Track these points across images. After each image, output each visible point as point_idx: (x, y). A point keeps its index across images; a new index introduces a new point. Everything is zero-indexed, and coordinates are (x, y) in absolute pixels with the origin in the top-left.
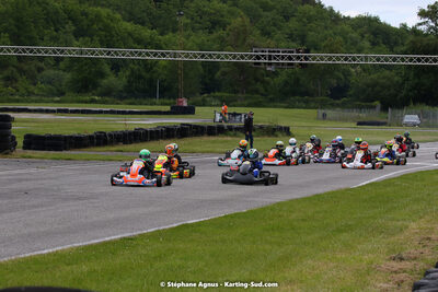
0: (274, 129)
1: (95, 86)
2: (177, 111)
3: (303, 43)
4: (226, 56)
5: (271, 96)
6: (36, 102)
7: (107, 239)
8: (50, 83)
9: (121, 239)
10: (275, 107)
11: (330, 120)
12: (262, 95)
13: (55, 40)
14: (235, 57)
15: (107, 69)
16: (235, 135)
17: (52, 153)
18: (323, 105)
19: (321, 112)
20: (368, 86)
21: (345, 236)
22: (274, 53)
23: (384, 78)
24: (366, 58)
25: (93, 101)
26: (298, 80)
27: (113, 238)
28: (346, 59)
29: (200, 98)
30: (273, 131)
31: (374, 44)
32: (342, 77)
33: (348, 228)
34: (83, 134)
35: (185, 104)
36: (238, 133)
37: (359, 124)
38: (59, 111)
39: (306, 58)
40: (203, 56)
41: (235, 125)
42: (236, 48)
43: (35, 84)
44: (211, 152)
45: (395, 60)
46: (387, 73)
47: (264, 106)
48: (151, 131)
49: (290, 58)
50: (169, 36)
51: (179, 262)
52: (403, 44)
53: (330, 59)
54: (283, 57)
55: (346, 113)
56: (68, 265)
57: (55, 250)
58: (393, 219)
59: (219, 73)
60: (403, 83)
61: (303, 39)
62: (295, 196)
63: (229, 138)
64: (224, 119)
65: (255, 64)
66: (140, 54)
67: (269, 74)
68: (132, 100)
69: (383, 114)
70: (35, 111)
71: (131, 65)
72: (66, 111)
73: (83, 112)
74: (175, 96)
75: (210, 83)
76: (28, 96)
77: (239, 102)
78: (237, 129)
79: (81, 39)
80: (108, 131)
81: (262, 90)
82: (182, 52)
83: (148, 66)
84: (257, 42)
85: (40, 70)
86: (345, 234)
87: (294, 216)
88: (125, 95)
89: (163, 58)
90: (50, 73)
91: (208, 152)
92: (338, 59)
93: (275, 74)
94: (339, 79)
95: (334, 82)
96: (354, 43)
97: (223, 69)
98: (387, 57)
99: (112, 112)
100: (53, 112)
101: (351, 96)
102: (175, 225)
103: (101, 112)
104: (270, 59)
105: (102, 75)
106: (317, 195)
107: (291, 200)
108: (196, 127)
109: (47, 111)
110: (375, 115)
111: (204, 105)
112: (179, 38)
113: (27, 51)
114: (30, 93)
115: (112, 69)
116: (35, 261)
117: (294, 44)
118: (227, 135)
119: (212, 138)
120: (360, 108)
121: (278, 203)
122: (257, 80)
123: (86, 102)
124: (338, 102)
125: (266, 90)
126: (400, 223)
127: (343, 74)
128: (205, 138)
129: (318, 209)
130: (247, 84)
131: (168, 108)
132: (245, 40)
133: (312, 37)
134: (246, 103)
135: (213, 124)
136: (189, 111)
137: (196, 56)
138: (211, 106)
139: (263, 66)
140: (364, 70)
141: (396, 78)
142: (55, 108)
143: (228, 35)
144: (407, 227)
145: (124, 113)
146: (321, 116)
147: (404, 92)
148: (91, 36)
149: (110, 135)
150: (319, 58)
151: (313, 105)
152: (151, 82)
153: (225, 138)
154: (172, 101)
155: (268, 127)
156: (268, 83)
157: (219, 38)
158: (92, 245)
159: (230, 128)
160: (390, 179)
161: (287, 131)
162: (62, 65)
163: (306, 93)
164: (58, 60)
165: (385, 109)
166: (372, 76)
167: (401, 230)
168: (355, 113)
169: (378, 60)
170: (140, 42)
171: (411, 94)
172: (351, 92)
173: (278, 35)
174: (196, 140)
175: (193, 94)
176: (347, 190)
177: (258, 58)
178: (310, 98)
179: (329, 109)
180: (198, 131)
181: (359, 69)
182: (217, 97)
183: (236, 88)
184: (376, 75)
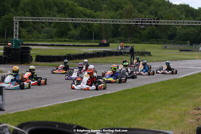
0: (144, 53)
1: (66, 34)
2: (102, 45)
4: (123, 21)
5: (143, 39)
6: (41, 41)
7: (72, 100)
8: (47, 33)
9: (78, 100)
11: (168, 49)
12: (138, 38)
13: (49, 15)
14: (127, 22)
15: (71, 27)
16: (127, 56)
17: (48, 64)
18: (165, 43)
19: (165, 45)
20: (185, 34)
21: (174, 99)
22: (144, 20)
23: (191, 31)
24: (184, 22)
25: (65, 41)
26: (154, 32)
27: (74, 100)
28: (175, 23)
29: (112, 40)
30: (143, 54)
31: (187, 16)
33: (176, 96)
34: (61, 55)
35: (105, 42)
37: (180, 51)
38: (51, 45)
39: (158, 22)
40: (113, 21)
41: (127, 51)
42: (127, 18)
43: (40, 34)
45: (196, 23)
46: (192, 29)
47: (139, 43)
48: (91, 54)
49: (151, 22)
50: (99, 13)
51: (102, 110)
53: (168, 23)
54: (147, 22)
55: (175, 46)
56: (55, 111)
57: (49, 105)
58: (195, 92)
59: (120, 29)
60: (199, 33)
61: (156, 14)
62: (153, 82)
65: (136, 25)
66: (86, 21)
67: (141, 29)
68: (83, 41)
69: (191, 46)
70: (41, 45)
71: (82, 26)
72: (54, 45)
73: (61, 46)
74: (101, 39)
75: (116, 33)
76: (38, 39)
77: (129, 41)
78: (128, 53)
79: (60, 14)
80: (72, 54)
81: (138, 36)
82: (104, 20)
83: (89, 26)
84: (136, 16)
85: (43, 27)
86: (174, 98)
87: (152, 90)
88: (79, 38)
89: (96, 22)
90: (47, 29)
92: (172, 23)
93: (144, 29)
94: (172, 31)
95: (170, 33)
96: (178, 16)
97: (121, 27)
99: (74, 46)
100: (48, 45)
101: (177, 39)
102: (101, 94)
103: (69, 46)
104: (142, 22)
105: (69, 30)
106: (162, 82)
107: (151, 84)
108: (110, 52)
109: (46, 45)
110: (187, 47)
111: (113, 43)
112: (103, 13)
113: (37, 19)
114: (38, 38)
115: (74, 27)
116: (41, 110)
117: (151, 16)
118: (123, 56)
119: (117, 57)
120: (181, 44)
121: (146, 85)
122: (136, 32)
123: (62, 41)
124: (171, 41)
125: (140, 36)
126: (198, 94)
127: (174, 29)
128: (114, 57)
129: (162, 87)
130: (132, 33)
131: (98, 44)
132: (131, 15)
133: (160, 13)
134: (132, 41)
135: (117, 51)
136: (107, 45)
137: (109, 21)
138: (116, 43)
139: (139, 26)
140: (183, 28)
141: (196, 31)
142: (49, 44)
143: (124, 12)
145: (79, 46)
146: (164, 47)
147: (200, 37)
148: (65, 13)
149: (73, 56)
150: (163, 22)
151: (160, 42)
152: (91, 33)
154: (100, 41)
155: (141, 52)
156: (141, 33)
157: (120, 13)
158: (65, 103)
159: (125, 53)
160: (194, 75)
161: (149, 54)
162: (52, 25)
163: (156, 38)
164: (50, 23)
165: (191, 44)
167: (199, 96)
168: (179, 46)
169: (189, 23)
170: (86, 15)
172: (177, 37)
173: (146, 12)
174: (110, 58)
175: (109, 38)
176: (175, 79)
177: (137, 22)
178: (159, 40)
179: (168, 44)
180: (111, 54)
181: (180, 27)
182: (119, 39)
183: (127, 35)
184: (187, 30)
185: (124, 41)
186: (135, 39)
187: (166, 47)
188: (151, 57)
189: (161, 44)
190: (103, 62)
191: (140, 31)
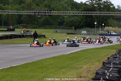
0: (40, 36)
2: (9, 30)
3: (49, 8)
4: (25, 12)
5: (39, 25)
10: (40, 29)
11: (58, 33)
12: (36, 25)
14: (27, 13)
16: (28, 38)
18: (56, 28)
19: (55, 30)
20: (70, 22)
23: (75, 19)
24: (70, 13)
26: (48, 20)
28: (63, 13)
29: (16, 26)
31: (72, 8)
32: (62, 19)
35: (12, 28)
36: (29, 37)
37: (67, 34)
39: (50, 13)
40: (17, 12)
41: (28, 34)
42: (28, 10)
44: (20, 43)
45: (79, 13)
46: (76, 17)
49: (45, 13)
50: (7, 6)
52: (81, 8)
53: (58, 13)
54: (43, 13)
55: (63, 31)
58: (78, 65)
59: (22, 18)
60: (81, 21)
63: (26, 39)
64: (24, 33)
65: (34, 15)
67: (38, 18)
69: (75, 31)
74: (8, 25)
75: (20, 21)
77: (29, 27)
78: (29, 36)
81: (36, 23)
82: (11, 11)
84: (35, 8)
91: (19, 43)
92: (61, 13)
93: (40, 18)
94: (61, 19)
95: (59, 21)
96: (66, 8)
97: (24, 17)
98: (76, 13)
101: (65, 25)
104: (39, 13)
106: (54, 57)
108: (15, 35)
110: (72, 31)
111: (18, 28)
117: (47, 9)
118: (25, 38)
119: (20, 39)
120: (68, 29)
122: (35, 20)
124: (61, 27)
125: (38, 24)
126: (80, 66)
127: (62, 18)
128: (18, 39)
130: (32, 21)
131: (6, 29)
134: (31, 27)
135: (21, 34)
136: (13, 30)
137: (15, 12)
138: (20, 28)
139: (36, 16)
140: (69, 17)
141: (79, 19)
143: (25, 5)
144: (83, 67)
147: (82, 24)
150: (54, 13)
151: (52, 28)
152: (1, 21)
153: (25, 39)
154: (7, 27)
156: (38, 21)
157: (23, 7)
159: (26, 36)
160: (77, 52)
163: (49, 24)
165: (76, 29)
166: (71, 19)
167: (81, 68)
168: (66, 31)
169: (73, 13)
171: (84, 24)
174: (16, 39)
175: (14, 24)
176: (64, 55)
177: (35, 13)
178: (52, 26)
179: (58, 29)
180: (16, 36)
181: (67, 16)
182: (22, 26)
183: (28, 22)
184: (73, 18)
185: (26, 27)
186: (34, 25)
187: (56, 31)
188: (46, 39)
189: (54, 29)
190: (10, 42)
191: (38, 19)
